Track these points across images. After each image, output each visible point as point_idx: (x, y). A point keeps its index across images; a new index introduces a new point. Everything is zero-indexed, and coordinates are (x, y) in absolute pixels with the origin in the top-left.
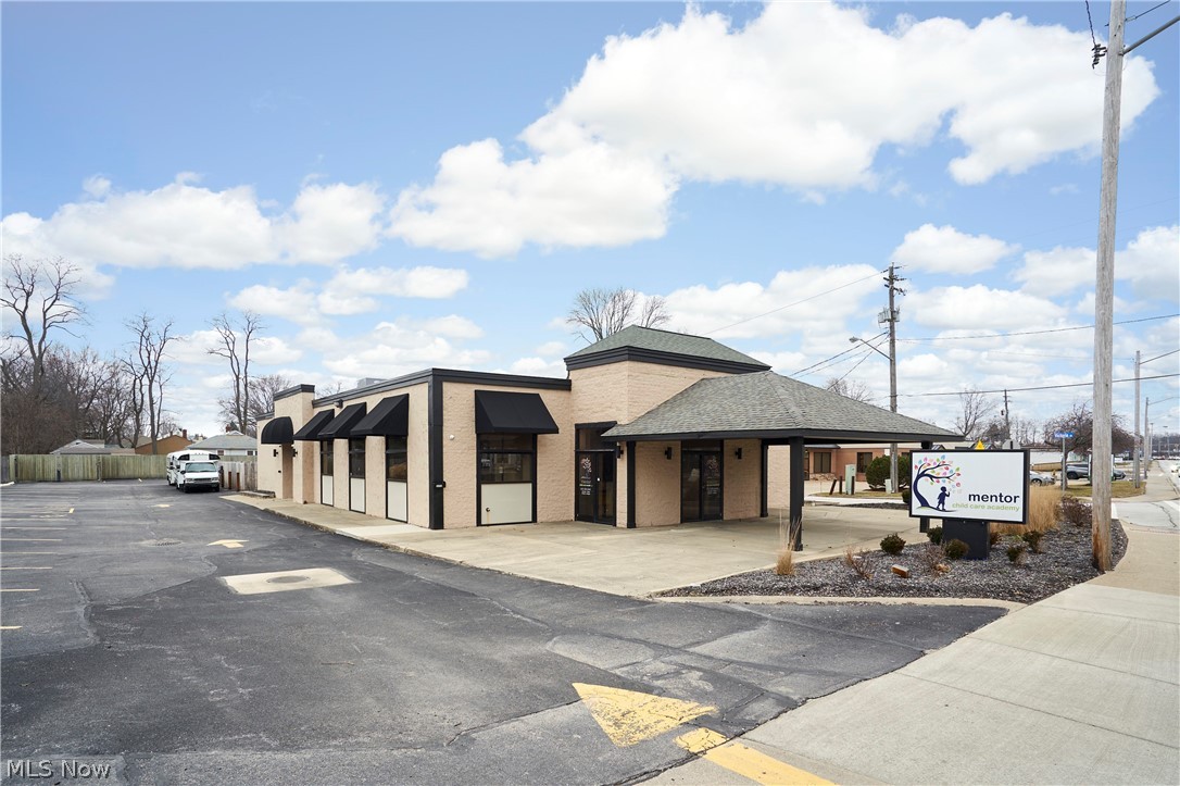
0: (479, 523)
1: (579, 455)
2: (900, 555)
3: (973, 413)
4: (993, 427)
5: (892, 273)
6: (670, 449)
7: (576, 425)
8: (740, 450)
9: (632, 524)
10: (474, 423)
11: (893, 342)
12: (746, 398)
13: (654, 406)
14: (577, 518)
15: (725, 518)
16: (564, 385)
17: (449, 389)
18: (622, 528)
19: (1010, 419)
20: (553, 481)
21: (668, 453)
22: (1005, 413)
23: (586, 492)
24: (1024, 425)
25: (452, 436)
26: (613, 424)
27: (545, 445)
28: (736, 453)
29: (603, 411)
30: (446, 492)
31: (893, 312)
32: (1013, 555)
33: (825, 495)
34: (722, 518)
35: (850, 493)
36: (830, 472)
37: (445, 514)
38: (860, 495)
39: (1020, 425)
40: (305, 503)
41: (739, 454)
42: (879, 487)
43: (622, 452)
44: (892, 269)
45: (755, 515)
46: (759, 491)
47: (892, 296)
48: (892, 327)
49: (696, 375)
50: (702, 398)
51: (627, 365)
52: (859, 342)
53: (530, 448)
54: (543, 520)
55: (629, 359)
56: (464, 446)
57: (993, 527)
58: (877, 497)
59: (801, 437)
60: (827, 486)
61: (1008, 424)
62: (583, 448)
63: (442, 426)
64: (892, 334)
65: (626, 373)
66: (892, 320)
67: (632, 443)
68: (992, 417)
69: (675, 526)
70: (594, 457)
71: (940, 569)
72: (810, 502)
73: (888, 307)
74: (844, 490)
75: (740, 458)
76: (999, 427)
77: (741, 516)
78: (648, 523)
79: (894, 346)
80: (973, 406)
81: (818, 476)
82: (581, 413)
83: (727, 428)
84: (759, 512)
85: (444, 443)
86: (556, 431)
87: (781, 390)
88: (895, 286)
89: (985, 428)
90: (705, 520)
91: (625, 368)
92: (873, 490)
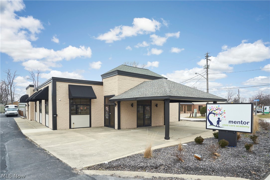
0: (70, 128)
1: (105, 106)
2: (202, 144)
3: (230, 95)
4: (235, 99)
5: (207, 55)
6: (132, 104)
7: (104, 96)
8: (157, 104)
9: (119, 128)
10: (68, 95)
11: (207, 74)
12: (154, 86)
13: (127, 90)
14: (105, 126)
15: (152, 126)
16: (101, 84)
17: (58, 84)
18: (117, 129)
19: (240, 97)
20: (97, 114)
21: (132, 105)
22: (238, 95)
23: (107, 118)
24: (243, 99)
25: (60, 100)
26: (113, 96)
27: (94, 103)
28: (156, 105)
29: (111, 92)
30: (58, 118)
31: (207, 66)
32: (248, 147)
33: (188, 117)
34: (151, 126)
35: (195, 117)
36: (191, 111)
37: (57, 125)
38: (198, 117)
39: (242, 99)
40: (31, 120)
41: (157, 105)
42: (204, 115)
43: (116, 105)
44: (207, 54)
45: (162, 125)
46: (163, 117)
47: (207, 61)
48: (207, 70)
49: (142, 80)
50: (142, 87)
51: (118, 76)
52: (197, 74)
53: (89, 104)
54: (94, 126)
55: (118, 75)
56: (65, 103)
57: (238, 134)
58: (203, 118)
59: (169, 99)
60: (189, 115)
61: (239, 98)
62: (107, 104)
63: (56, 96)
64: (207, 72)
65: (117, 79)
66: (207, 68)
67: (119, 102)
68: (235, 97)
69: (134, 129)
70: (109, 106)
71: (216, 155)
72: (182, 120)
73: (206, 64)
74: (193, 116)
75: (157, 107)
76: (237, 99)
77: (157, 125)
78: (125, 128)
79: (208, 75)
80: (230, 93)
81: (188, 112)
82: (106, 92)
83: (144, 96)
84: (164, 124)
85: (57, 101)
86: (96, 98)
87: (166, 84)
88: (208, 59)
89: (233, 99)
90: (145, 126)
91: (117, 78)
92: (202, 116)
